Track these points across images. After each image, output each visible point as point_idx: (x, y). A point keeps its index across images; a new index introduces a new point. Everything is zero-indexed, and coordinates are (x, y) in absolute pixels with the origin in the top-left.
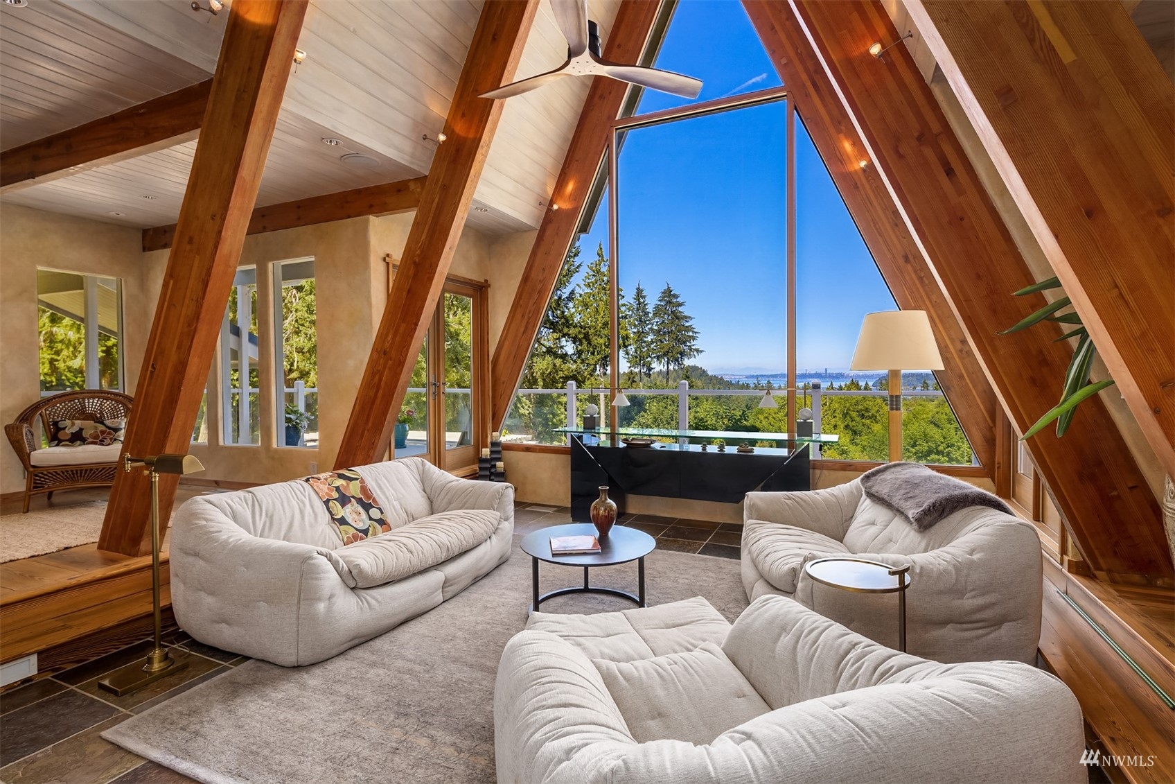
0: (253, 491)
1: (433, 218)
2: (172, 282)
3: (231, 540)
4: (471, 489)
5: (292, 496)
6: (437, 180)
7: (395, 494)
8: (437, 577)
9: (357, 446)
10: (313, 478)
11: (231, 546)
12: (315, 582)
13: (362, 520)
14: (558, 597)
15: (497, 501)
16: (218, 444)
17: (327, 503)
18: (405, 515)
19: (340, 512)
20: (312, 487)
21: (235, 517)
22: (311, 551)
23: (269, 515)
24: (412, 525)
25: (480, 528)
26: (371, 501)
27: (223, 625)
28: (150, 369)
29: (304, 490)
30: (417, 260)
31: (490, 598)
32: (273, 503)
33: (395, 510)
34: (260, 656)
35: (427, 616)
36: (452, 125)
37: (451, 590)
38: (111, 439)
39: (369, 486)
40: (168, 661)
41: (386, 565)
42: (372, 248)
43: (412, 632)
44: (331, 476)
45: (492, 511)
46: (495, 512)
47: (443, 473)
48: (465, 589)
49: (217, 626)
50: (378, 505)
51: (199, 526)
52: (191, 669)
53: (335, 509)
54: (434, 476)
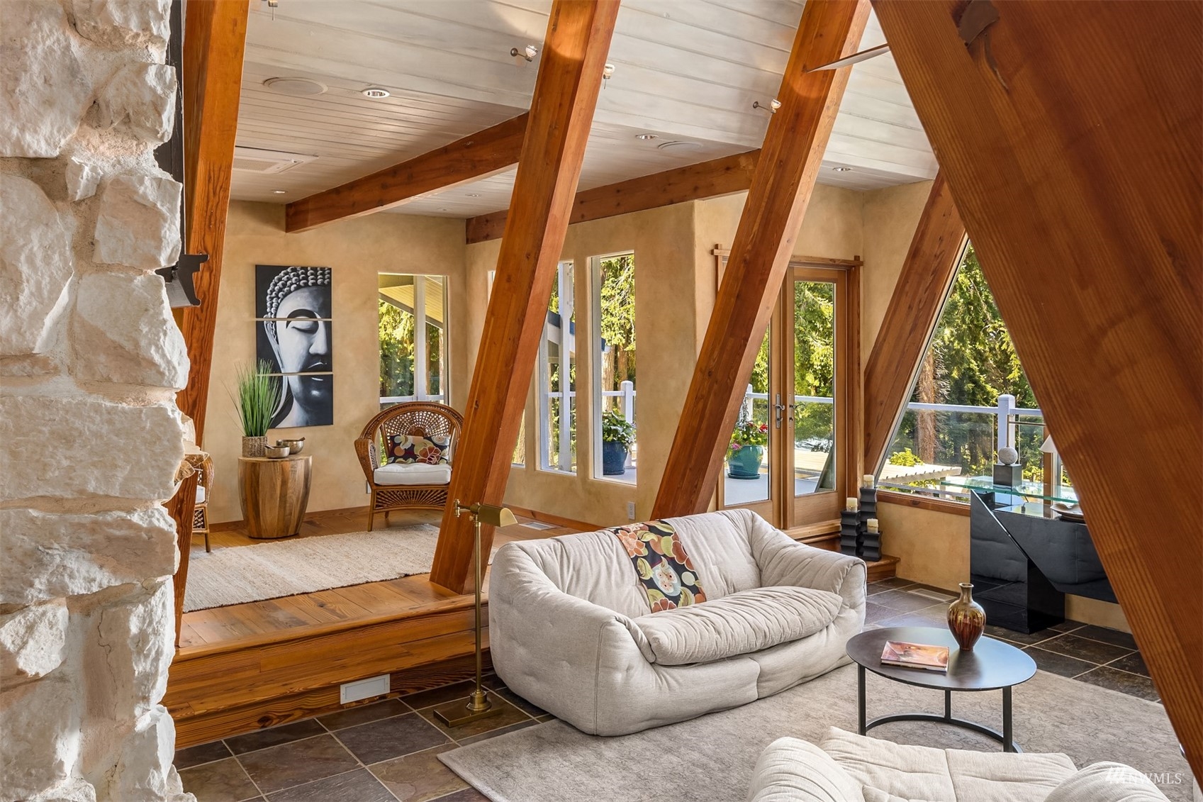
0: (562, 541)
1: (767, 203)
2: (493, 319)
3: (540, 593)
4: (809, 560)
5: (600, 550)
6: (773, 155)
7: (713, 556)
8: (750, 667)
9: (678, 488)
10: (622, 529)
11: (539, 599)
12: (612, 650)
13: (672, 585)
14: (907, 722)
15: (841, 582)
16: (535, 469)
17: (635, 560)
18: (723, 584)
19: (650, 572)
20: (621, 541)
21: (545, 567)
22: (609, 617)
23: (576, 569)
24: (729, 599)
25: (812, 615)
26: (685, 563)
27: (531, 678)
28: (474, 406)
29: (612, 544)
30: (748, 257)
31: (817, 706)
32: (581, 555)
33: (712, 577)
34: (562, 717)
35: (736, 711)
36: (791, 82)
37: (769, 687)
38: (438, 457)
39: (683, 544)
40: (485, 704)
41: (688, 643)
42: (697, 240)
43: (716, 726)
44: (641, 529)
45: (833, 594)
46: (837, 596)
47: (778, 534)
48: (789, 689)
49: (527, 678)
50: (693, 569)
51: (513, 574)
52: (505, 716)
53: (643, 568)
54: (766, 537)
